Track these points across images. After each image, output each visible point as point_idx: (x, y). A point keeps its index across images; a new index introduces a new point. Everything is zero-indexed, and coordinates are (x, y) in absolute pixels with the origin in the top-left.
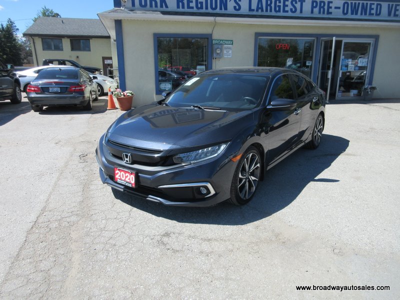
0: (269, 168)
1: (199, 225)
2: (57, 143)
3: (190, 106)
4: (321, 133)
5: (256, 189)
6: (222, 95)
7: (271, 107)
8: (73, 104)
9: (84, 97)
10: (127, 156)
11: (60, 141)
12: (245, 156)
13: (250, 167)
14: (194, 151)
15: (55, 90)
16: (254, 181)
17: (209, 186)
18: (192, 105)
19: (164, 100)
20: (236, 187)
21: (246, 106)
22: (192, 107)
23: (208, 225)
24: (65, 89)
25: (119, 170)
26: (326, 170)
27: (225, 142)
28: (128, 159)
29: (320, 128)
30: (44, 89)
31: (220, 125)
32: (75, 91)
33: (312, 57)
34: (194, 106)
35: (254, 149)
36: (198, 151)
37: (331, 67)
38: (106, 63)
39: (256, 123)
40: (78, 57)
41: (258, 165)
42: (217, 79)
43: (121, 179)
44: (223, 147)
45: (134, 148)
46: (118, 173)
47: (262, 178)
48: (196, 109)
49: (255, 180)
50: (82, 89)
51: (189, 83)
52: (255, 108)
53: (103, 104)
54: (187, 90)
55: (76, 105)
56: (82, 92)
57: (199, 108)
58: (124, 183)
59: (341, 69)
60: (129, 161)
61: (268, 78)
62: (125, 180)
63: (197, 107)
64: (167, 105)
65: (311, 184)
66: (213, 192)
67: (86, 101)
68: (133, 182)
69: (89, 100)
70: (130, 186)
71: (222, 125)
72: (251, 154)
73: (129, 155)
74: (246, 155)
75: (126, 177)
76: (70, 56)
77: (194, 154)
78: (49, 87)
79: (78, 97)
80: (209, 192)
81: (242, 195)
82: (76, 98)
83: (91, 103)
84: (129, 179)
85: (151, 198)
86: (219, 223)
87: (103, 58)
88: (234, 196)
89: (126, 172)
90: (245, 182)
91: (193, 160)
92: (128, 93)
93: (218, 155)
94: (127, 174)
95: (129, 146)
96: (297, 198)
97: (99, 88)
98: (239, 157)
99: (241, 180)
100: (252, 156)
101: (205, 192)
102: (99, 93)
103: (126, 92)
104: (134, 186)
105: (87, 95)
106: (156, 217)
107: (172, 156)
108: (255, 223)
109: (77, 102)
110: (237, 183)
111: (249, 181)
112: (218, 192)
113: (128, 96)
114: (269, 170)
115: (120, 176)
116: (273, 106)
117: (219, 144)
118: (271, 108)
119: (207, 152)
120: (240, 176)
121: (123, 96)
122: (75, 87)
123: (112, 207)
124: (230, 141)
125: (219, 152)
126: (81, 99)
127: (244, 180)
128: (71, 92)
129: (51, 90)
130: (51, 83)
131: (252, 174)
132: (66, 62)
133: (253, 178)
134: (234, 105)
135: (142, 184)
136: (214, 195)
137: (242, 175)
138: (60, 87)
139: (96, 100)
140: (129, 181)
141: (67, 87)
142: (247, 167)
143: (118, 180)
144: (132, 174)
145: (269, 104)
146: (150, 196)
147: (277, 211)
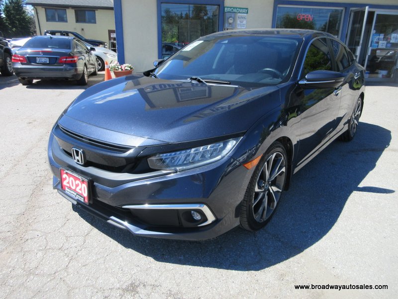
0: (297, 170)
1: (188, 267)
2: (29, 123)
3: (186, 78)
4: (357, 120)
5: (277, 204)
6: (233, 67)
7: (305, 82)
8: (64, 77)
9: (76, 70)
10: (77, 153)
11: (35, 121)
12: (266, 158)
13: (271, 175)
14: (183, 150)
15: (43, 60)
16: (276, 193)
17: (206, 209)
18: (188, 77)
19: (154, 70)
20: (250, 206)
21: (268, 80)
22: (189, 80)
23: (202, 268)
24: (54, 60)
25: (67, 173)
26: (371, 173)
27: (235, 137)
28: (79, 158)
29: (357, 114)
30: (30, 60)
31: (229, 106)
32: (66, 63)
33: (338, 31)
34: (192, 79)
35: (279, 147)
36: (188, 151)
37: (361, 42)
38: (112, 36)
39: (282, 106)
40: (83, 30)
41: (284, 170)
42: (226, 42)
43: (70, 188)
44: (231, 145)
45: (90, 140)
46: (66, 179)
47: (286, 187)
48: (194, 82)
49: (278, 192)
50: (75, 60)
51: (189, 48)
52: (281, 83)
53: (101, 79)
54: (186, 58)
55: (67, 79)
56: (73, 64)
57: (199, 81)
58: (73, 194)
59: (371, 46)
60: (80, 161)
61: (300, 41)
62: (75, 191)
63: (195, 79)
64: (155, 77)
65: (355, 196)
66: (211, 218)
67: (79, 75)
68: (86, 195)
69: (84, 74)
70: (82, 200)
71: (232, 108)
72: (275, 154)
73: (80, 151)
74: (267, 155)
75: (77, 185)
76: (75, 29)
77: (182, 155)
78: (36, 57)
79: (70, 70)
80: (205, 219)
81: (256, 217)
82: (67, 71)
83: (86, 77)
84: (81, 189)
85: (114, 221)
86: (220, 266)
87: (109, 30)
88: (245, 220)
89: (76, 179)
90: (263, 197)
91: (180, 165)
92: (126, 67)
93: (222, 158)
94: (78, 182)
95: (82, 137)
96: (339, 219)
97: (100, 62)
98: (256, 162)
99: (257, 194)
100: (276, 157)
101: (198, 217)
102: (100, 67)
103: (124, 65)
104: (86, 201)
105: (80, 67)
106: (124, 248)
107: (146, 157)
108: (278, 266)
109: (68, 75)
110: (251, 200)
111: (269, 194)
112: (219, 218)
113: (127, 70)
114: (296, 173)
115: (68, 183)
116: (308, 80)
117: (225, 139)
118: (306, 84)
119: (204, 152)
120: (257, 189)
121: (120, 70)
122: (66, 58)
123: (62, 226)
124: (243, 134)
125: (225, 152)
126: (73, 72)
127: (261, 194)
128: (61, 63)
129: (38, 60)
130: (38, 53)
131: (274, 183)
132: (70, 34)
133: (275, 189)
134: (250, 79)
135: (99, 199)
136: (214, 223)
137: (260, 187)
138: (49, 58)
139: (94, 74)
140: (80, 192)
141: (57, 58)
142: (267, 173)
143: (67, 189)
144: (83, 182)
145: (303, 78)
146: (112, 217)
147: (312, 244)
